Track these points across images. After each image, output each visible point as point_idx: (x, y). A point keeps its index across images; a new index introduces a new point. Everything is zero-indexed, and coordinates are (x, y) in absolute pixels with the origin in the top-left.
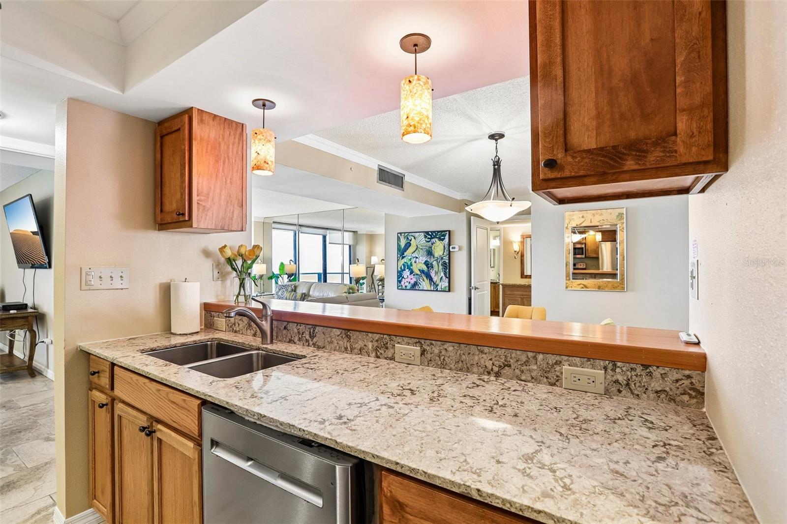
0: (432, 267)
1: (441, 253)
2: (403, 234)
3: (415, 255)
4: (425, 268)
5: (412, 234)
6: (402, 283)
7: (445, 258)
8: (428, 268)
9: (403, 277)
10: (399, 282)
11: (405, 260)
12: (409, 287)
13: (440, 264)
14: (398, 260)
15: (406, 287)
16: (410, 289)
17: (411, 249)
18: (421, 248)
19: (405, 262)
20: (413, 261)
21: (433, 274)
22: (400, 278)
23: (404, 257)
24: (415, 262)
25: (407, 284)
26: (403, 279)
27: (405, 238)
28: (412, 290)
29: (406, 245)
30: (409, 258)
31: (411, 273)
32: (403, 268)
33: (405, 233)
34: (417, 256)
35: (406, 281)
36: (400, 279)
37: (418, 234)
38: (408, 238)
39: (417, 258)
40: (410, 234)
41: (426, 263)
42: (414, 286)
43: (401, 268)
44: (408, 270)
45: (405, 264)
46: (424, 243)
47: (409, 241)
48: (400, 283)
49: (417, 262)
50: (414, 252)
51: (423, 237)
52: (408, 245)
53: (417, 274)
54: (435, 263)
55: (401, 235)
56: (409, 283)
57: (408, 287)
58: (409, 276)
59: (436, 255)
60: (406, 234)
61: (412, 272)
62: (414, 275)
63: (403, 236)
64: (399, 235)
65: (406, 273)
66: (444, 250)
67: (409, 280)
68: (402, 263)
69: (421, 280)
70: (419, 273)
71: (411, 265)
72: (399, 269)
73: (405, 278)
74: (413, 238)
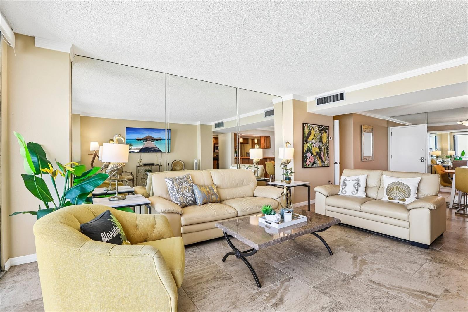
0: (322, 150)
1: (326, 141)
2: (306, 124)
3: (313, 141)
4: (318, 151)
6: (306, 163)
7: (327, 144)
8: (320, 151)
9: (307, 158)
11: (308, 145)
13: (325, 148)
15: (309, 165)
16: (311, 167)
17: (311, 137)
18: (316, 136)
19: (308, 147)
20: (313, 145)
21: (322, 156)
23: (307, 142)
24: (314, 147)
25: (309, 163)
26: (307, 160)
27: (307, 127)
29: (308, 133)
30: (311, 143)
31: (312, 155)
32: (307, 151)
33: (308, 124)
34: (314, 142)
36: (305, 160)
37: (315, 126)
38: (309, 128)
39: (314, 143)
40: (311, 125)
41: (319, 148)
42: (313, 165)
43: (306, 151)
44: (310, 153)
45: (309, 148)
46: (318, 133)
47: (310, 130)
49: (315, 147)
50: (313, 139)
51: (317, 129)
52: (310, 133)
53: (315, 156)
54: (323, 147)
56: (311, 162)
57: (310, 166)
58: (311, 157)
59: (324, 142)
60: (309, 125)
62: (313, 156)
64: (304, 124)
65: (309, 155)
66: (327, 139)
67: (310, 160)
68: (306, 148)
69: (317, 160)
70: (315, 154)
71: (312, 149)
72: (305, 152)
73: (308, 159)
74: (312, 128)
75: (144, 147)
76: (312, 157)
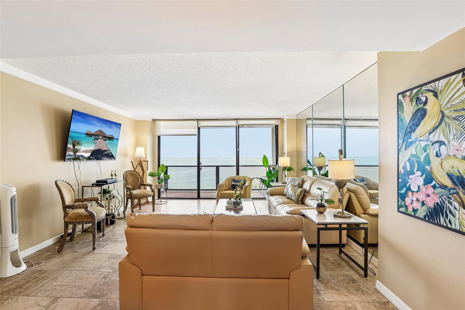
2: (408, 93)
3: (436, 136)
5: (428, 87)
6: (408, 200)
9: (409, 189)
10: (402, 197)
11: (412, 150)
12: (422, 212)
14: (399, 150)
15: (416, 211)
16: (424, 219)
17: (427, 124)
18: (454, 115)
19: (412, 155)
20: (432, 151)
22: (402, 189)
23: (412, 143)
25: (417, 205)
26: (410, 193)
27: (411, 101)
28: (429, 221)
29: (414, 115)
30: (423, 144)
31: (427, 182)
32: (408, 169)
33: (412, 89)
34: (442, 138)
35: (414, 199)
36: (403, 192)
37: (444, 82)
38: (418, 99)
39: (441, 143)
40: (424, 88)
42: (435, 216)
43: (405, 168)
44: (419, 173)
45: (414, 160)
47: (421, 106)
48: (403, 200)
49: (443, 156)
50: (436, 128)
52: (421, 115)
53: (444, 187)
55: (404, 97)
56: (424, 203)
57: (421, 215)
58: (423, 188)
60: (415, 91)
61: (429, 179)
62: (434, 187)
63: (408, 99)
65: (417, 181)
67: (422, 197)
70: (449, 183)
71: (428, 161)
72: (402, 170)
73: (413, 192)
74: (430, 95)
75: (96, 148)
76: (430, 191)
